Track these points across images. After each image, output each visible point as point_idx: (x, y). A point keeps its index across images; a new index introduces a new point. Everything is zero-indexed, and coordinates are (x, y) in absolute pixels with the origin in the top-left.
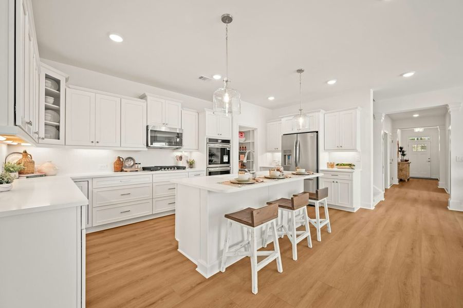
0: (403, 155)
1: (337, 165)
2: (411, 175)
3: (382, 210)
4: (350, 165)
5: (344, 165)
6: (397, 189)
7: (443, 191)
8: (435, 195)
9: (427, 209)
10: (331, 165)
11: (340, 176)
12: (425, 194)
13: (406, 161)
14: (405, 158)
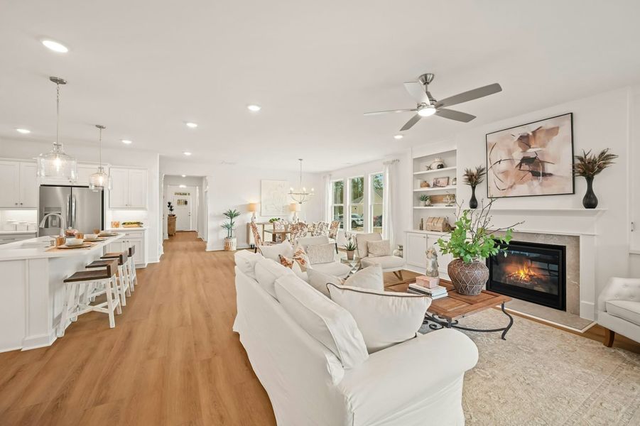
0: (171, 210)
1: (124, 224)
2: (177, 229)
3: (166, 261)
4: (138, 223)
5: (132, 223)
6: (170, 244)
7: (200, 240)
8: (197, 243)
9: (195, 254)
10: (117, 225)
11: (131, 236)
12: (191, 244)
13: (174, 216)
14: (173, 213)
